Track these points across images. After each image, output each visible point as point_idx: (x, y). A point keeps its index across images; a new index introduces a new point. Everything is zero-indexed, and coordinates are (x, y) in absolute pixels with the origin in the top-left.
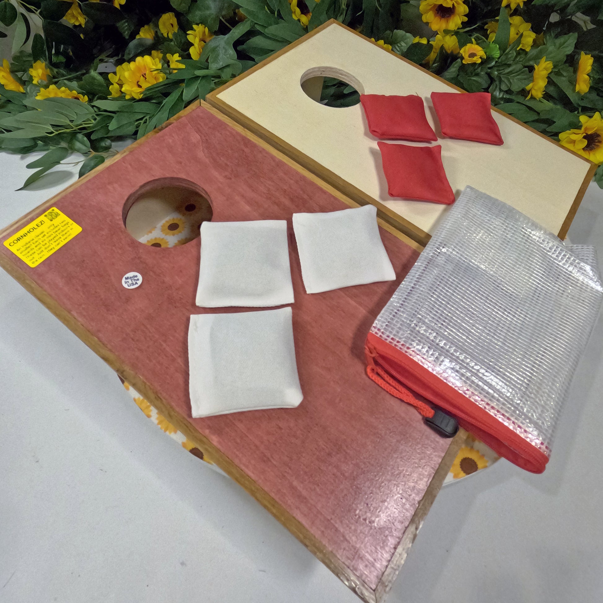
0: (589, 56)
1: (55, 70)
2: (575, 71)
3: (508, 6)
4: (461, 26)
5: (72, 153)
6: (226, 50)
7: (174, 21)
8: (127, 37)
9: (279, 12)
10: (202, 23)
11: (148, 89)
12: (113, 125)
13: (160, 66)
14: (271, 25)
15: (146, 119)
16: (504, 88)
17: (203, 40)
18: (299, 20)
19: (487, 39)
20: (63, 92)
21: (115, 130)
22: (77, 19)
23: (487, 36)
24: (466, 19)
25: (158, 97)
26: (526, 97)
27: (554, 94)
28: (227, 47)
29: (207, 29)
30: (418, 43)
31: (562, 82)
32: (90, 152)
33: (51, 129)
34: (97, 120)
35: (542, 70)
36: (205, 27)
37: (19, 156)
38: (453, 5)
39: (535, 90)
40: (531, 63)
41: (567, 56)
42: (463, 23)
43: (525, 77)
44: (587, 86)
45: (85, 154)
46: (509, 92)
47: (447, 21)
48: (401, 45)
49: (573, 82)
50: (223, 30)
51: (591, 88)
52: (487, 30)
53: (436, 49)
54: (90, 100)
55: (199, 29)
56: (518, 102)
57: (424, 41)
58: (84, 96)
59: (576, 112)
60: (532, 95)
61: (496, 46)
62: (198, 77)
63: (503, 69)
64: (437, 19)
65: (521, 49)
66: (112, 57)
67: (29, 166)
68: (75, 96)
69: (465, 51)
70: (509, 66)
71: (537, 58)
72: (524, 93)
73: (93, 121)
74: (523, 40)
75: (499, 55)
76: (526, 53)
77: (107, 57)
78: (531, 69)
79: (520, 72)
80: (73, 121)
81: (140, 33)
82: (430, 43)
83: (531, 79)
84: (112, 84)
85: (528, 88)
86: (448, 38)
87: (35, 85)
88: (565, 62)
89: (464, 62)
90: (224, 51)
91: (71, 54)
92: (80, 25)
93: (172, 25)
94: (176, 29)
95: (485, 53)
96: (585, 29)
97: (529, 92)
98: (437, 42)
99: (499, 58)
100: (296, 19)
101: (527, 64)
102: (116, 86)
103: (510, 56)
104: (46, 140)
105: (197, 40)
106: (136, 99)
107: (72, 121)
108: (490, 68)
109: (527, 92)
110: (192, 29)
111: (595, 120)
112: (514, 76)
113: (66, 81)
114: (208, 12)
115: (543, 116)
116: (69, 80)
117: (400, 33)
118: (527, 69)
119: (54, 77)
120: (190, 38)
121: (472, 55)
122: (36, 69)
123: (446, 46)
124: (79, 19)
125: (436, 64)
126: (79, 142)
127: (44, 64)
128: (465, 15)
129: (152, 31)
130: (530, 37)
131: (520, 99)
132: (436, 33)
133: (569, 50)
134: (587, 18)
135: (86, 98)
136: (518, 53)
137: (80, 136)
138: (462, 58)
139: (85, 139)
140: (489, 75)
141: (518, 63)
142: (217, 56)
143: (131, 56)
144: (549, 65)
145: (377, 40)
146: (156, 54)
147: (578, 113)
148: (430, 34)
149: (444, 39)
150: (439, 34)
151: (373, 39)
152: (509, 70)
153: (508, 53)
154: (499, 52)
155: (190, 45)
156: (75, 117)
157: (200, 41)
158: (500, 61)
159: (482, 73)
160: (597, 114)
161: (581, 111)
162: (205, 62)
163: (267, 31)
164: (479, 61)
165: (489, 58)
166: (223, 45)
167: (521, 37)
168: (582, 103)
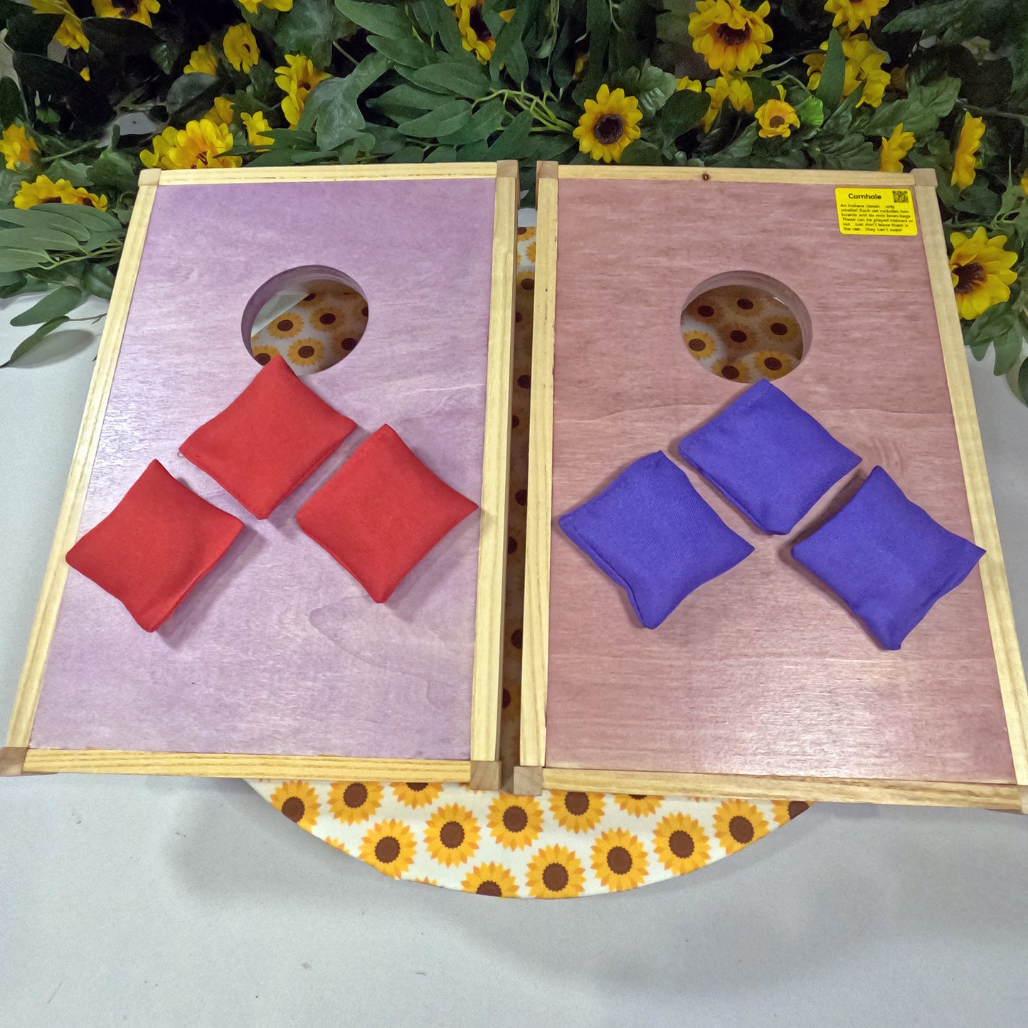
0: (979, 120)
1: (44, 140)
2: (954, 145)
3: (845, 23)
4: (761, 61)
5: (87, 297)
6: (346, 112)
7: (251, 40)
8: (167, 72)
9: (437, 36)
10: (298, 52)
13: (230, 139)
14: (423, 64)
17: (305, 85)
18: (474, 52)
19: (806, 85)
20: (63, 188)
22: (74, 38)
23: (806, 81)
28: (348, 105)
29: (310, 63)
30: (686, 93)
33: (48, 258)
35: (895, 150)
36: (307, 59)
38: (747, 25)
40: (879, 131)
41: (942, 120)
42: (763, 56)
43: (866, 158)
44: (971, 176)
47: (737, 52)
48: (654, 92)
49: (947, 169)
50: (340, 67)
52: (807, 66)
53: (716, 102)
54: (112, 201)
55: (296, 62)
57: (696, 87)
58: (99, 197)
59: (949, 222)
61: (818, 105)
63: (830, 144)
64: (721, 46)
65: (864, 104)
66: (144, 102)
67: (17, 322)
68: (85, 198)
69: (763, 114)
70: (841, 138)
71: (890, 123)
74: (869, 89)
75: (822, 121)
76: (872, 112)
77: (136, 101)
78: (877, 143)
79: (858, 149)
80: (84, 242)
81: (191, 62)
82: (708, 90)
83: (876, 163)
86: (736, 83)
87: (11, 172)
88: (938, 130)
89: (761, 134)
90: (342, 111)
91: (68, 106)
92: (81, 49)
93: (248, 47)
94: (255, 56)
95: (799, 117)
98: (718, 89)
99: (822, 127)
100: (469, 49)
101: (872, 133)
103: (841, 121)
105: (294, 85)
108: (806, 141)
110: (285, 64)
111: (976, 242)
112: (848, 158)
113: (65, 163)
114: (311, 32)
116: (71, 158)
117: (653, 71)
118: (871, 143)
119: (44, 154)
120: (281, 82)
121: (776, 121)
122: (11, 143)
123: (733, 99)
124: (78, 37)
125: (716, 131)
126: (98, 277)
127: (23, 129)
128: (769, 44)
129: (213, 58)
130: (880, 82)
132: (718, 74)
133: (945, 110)
135: (104, 198)
136: (857, 113)
137: (99, 268)
138: (759, 128)
139: (109, 273)
140: (805, 151)
141: (856, 131)
142: (331, 121)
143: (178, 107)
144: (907, 140)
145: (612, 89)
146: (222, 104)
147: (953, 222)
148: (707, 75)
149: (729, 86)
150: (721, 75)
151: (604, 88)
152: (841, 144)
153: (838, 117)
154: (822, 116)
155: (282, 94)
156: (87, 236)
157: (299, 87)
158: (825, 127)
159: (794, 151)
160: (980, 233)
161: (959, 220)
162: (310, 131)
163: (415, 77)
164: (787, 134)
165: (805, 127)
166: (340, 99)
167: (864, 83)
168: (960, 207)
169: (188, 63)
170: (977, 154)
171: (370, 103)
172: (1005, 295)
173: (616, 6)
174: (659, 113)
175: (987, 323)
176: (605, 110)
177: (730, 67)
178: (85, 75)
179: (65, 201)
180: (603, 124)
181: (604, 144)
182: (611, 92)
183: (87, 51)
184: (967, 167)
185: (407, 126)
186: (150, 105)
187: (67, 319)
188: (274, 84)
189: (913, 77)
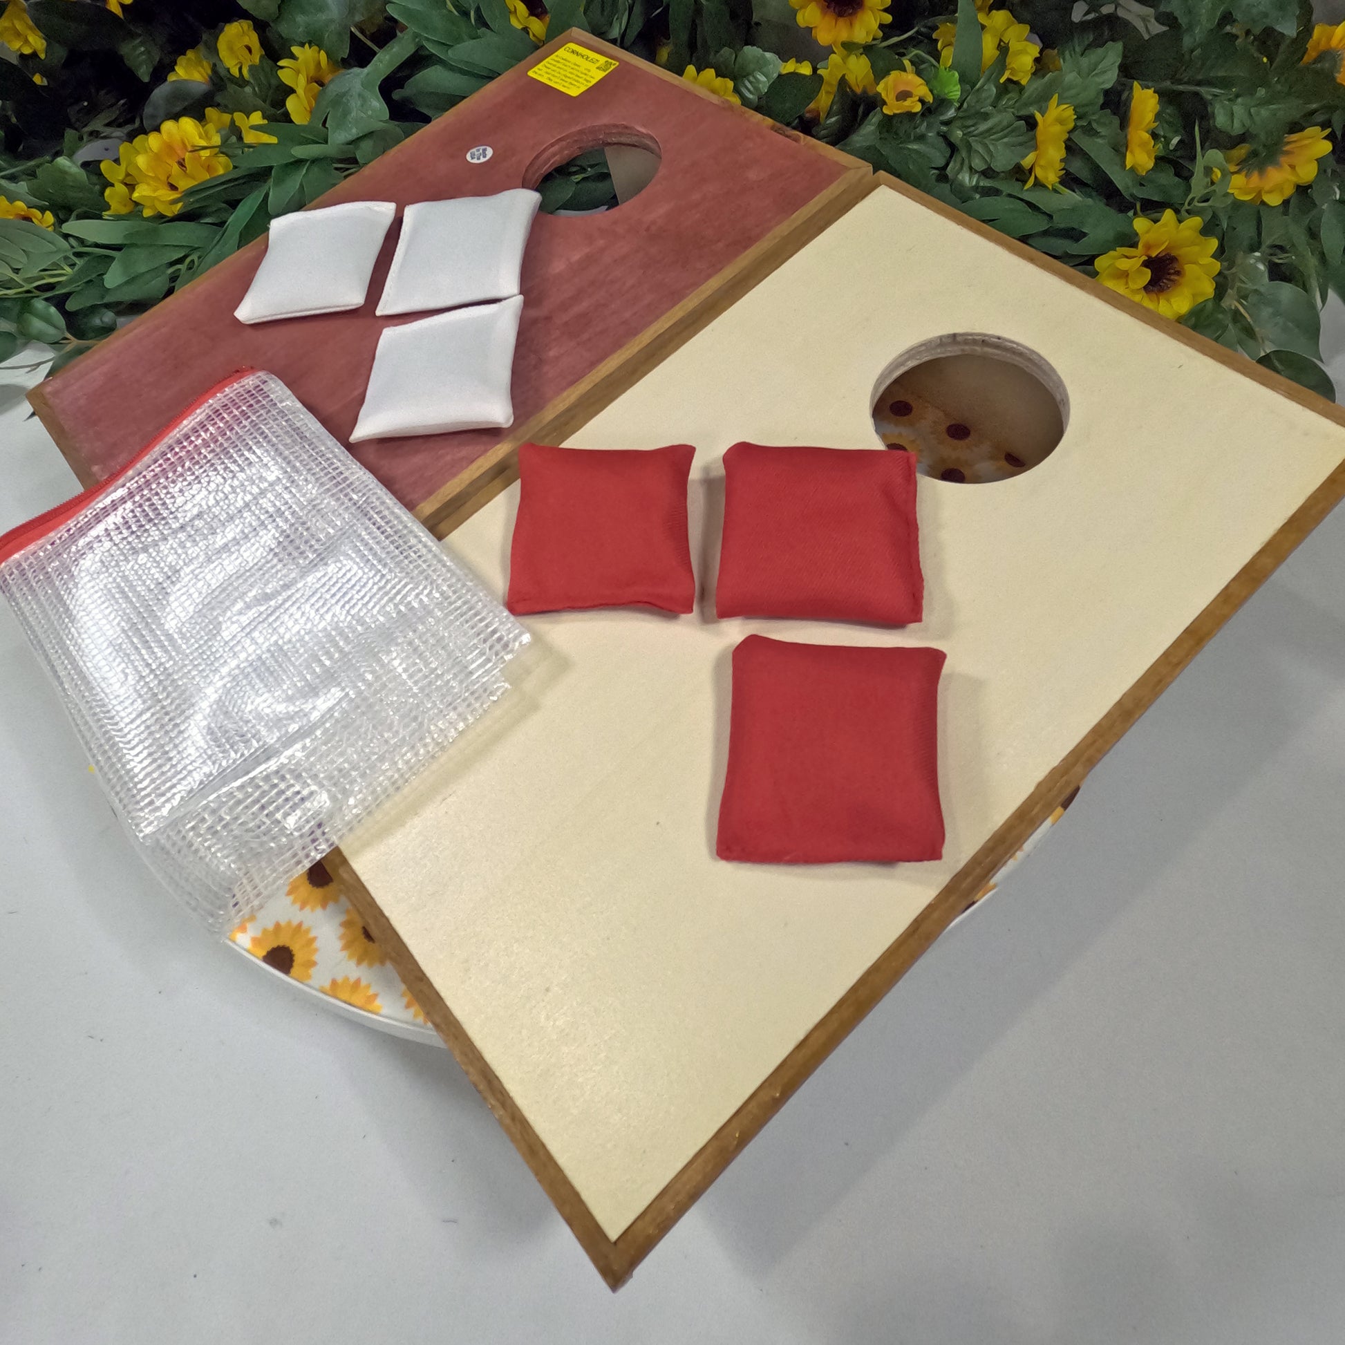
0: (1151, 91)
2: (1124, 123)
4: (880, 34)
5: (25, 345)
6: (365, 102)
7: (253, 39)
8: (146, 79)
9: (478, 10)
10: (309, 43)
11: (191, 192)
12: (113, 277)
13: (216, 140)
14: (459, 40)
15: (193, 261)
16: (978, 164)
17: (316, 80)
18: (526, 30)
19: (938, 62)
21: (119, 286)
22: (26, 41)
23: (937, 56)
24: (888, 18)
25: (219, 210)
26: (1025, 182)
27: (1084, 173)
28: (367, 94)
29: (323, 54)
30: (794, 75)
31: (1097, 148)
32: (66, 339)
34: (76, 268)
35: (1054, 126)
36: (320, 50)
39: (1041, 166)
40: (1032, 110)
41: (1107, 93)
42: (882, 27)
43: (1021, 139)
44: (1149, 156)
45: (55, 344)
46: (988, 173)
47: (851, 24)
48: (755, 78)
49: (1120, 149)
50: (360, 56)
51: (1159, 160)
52: (936, 41)
53: (829, 84)
54: (60, 221)
55: (305, 56)
56: (1010, 196)
57: (805, 69)
58: (43, 213)
59: (1131, 213)
60: (1036, 177)
61: (953, 78)
62: (299, 163)
63: (974, 125)
64: (829, 19)
65: (1009, 80)
66: (120, 126)
68: (23, 213)
69: (886, 88)
70: (986, 116)
71: (1042, 100)
72: (1020, 174)
73: (68, 270)
74: (1012, 61)
75: (960, 96)
76: (1021, 88)
77: (108, 125)
78: (1031, 124)
79: (1007, 130)
80: (19, 269)
81: (177, 68)
82: (819, 72)
83: (1032, 144)
84: (112, 185)
85: (1027, 162)
86: (852, 60)
88: (1103, 107)
89: (887, 111)
90: (360, 101)
91: (14, 120)
92: (34, 55)
93: (250, 50)
94: (257, 57)
95: (931, 90)
96: (1146, 37)
97: (1031, 170)
98: (831, 70)
100: (519, 27)
101: (1023, 113)
102: (120, 188)
103: (984, 95)
105: (303, 80)
106: (166, 216)
107: (16, 271)
108: (947, 123)
109: (1027, 173)
110: (291, 56)
111: (1165, 225)
112: (997, 140)
114: (322, 17)
115: (1061, 223)
116: (13, 178)
117: (751, 51)
118: (1022, 123)
120: (285, 76)
121: (903, 96)
123: (851, 79)
124: (31, 39)
125: (833, 119)
126: (39, 317)
128: (886, 10)
129: (205, 63)
130: (1026, 51)
131: (1013, 187)
132: (829, 50)
133: (1110, 78)
134: (1150, 11)
135: (49, 217)
136: (1003, 89)
137: (40, 304)
138: (883, 103)
139: (53, 310)
140: (945, 137)
141: (1003, 110)
142: (346, 113)
144: (1066, 114)
145: (699, 70)
146: (215, 114)
147: (1135, 211)
148: (818, 55)
149: (845, 63)
150: (834, 53)
151: (691, 69)
152: (983, 127)
153: (979, 91)
154: (959, 89)
155: (287, 92)
156: (23, 261)
157: (310, 83)
158: (965, 106)
159: (930, 134)
161: (1142, 210)
162: (320, 127)
163: (451, 55)
164: (918, 108)
165: (940, 102)
166: (357, 89)
167: (1006, 53)
168: (1141, 193)
169: (174, 70)
170: (1154, 134)
171: (397, 95)
172: (1209, 289)
174: (762, 99)
177: (843, 42)
178: (38, 79)
182: (698, 74)
183: (42, 57)
184: (1144, 147)
186: (127, 129)
188: (277, 80)
189: (1067, 53)
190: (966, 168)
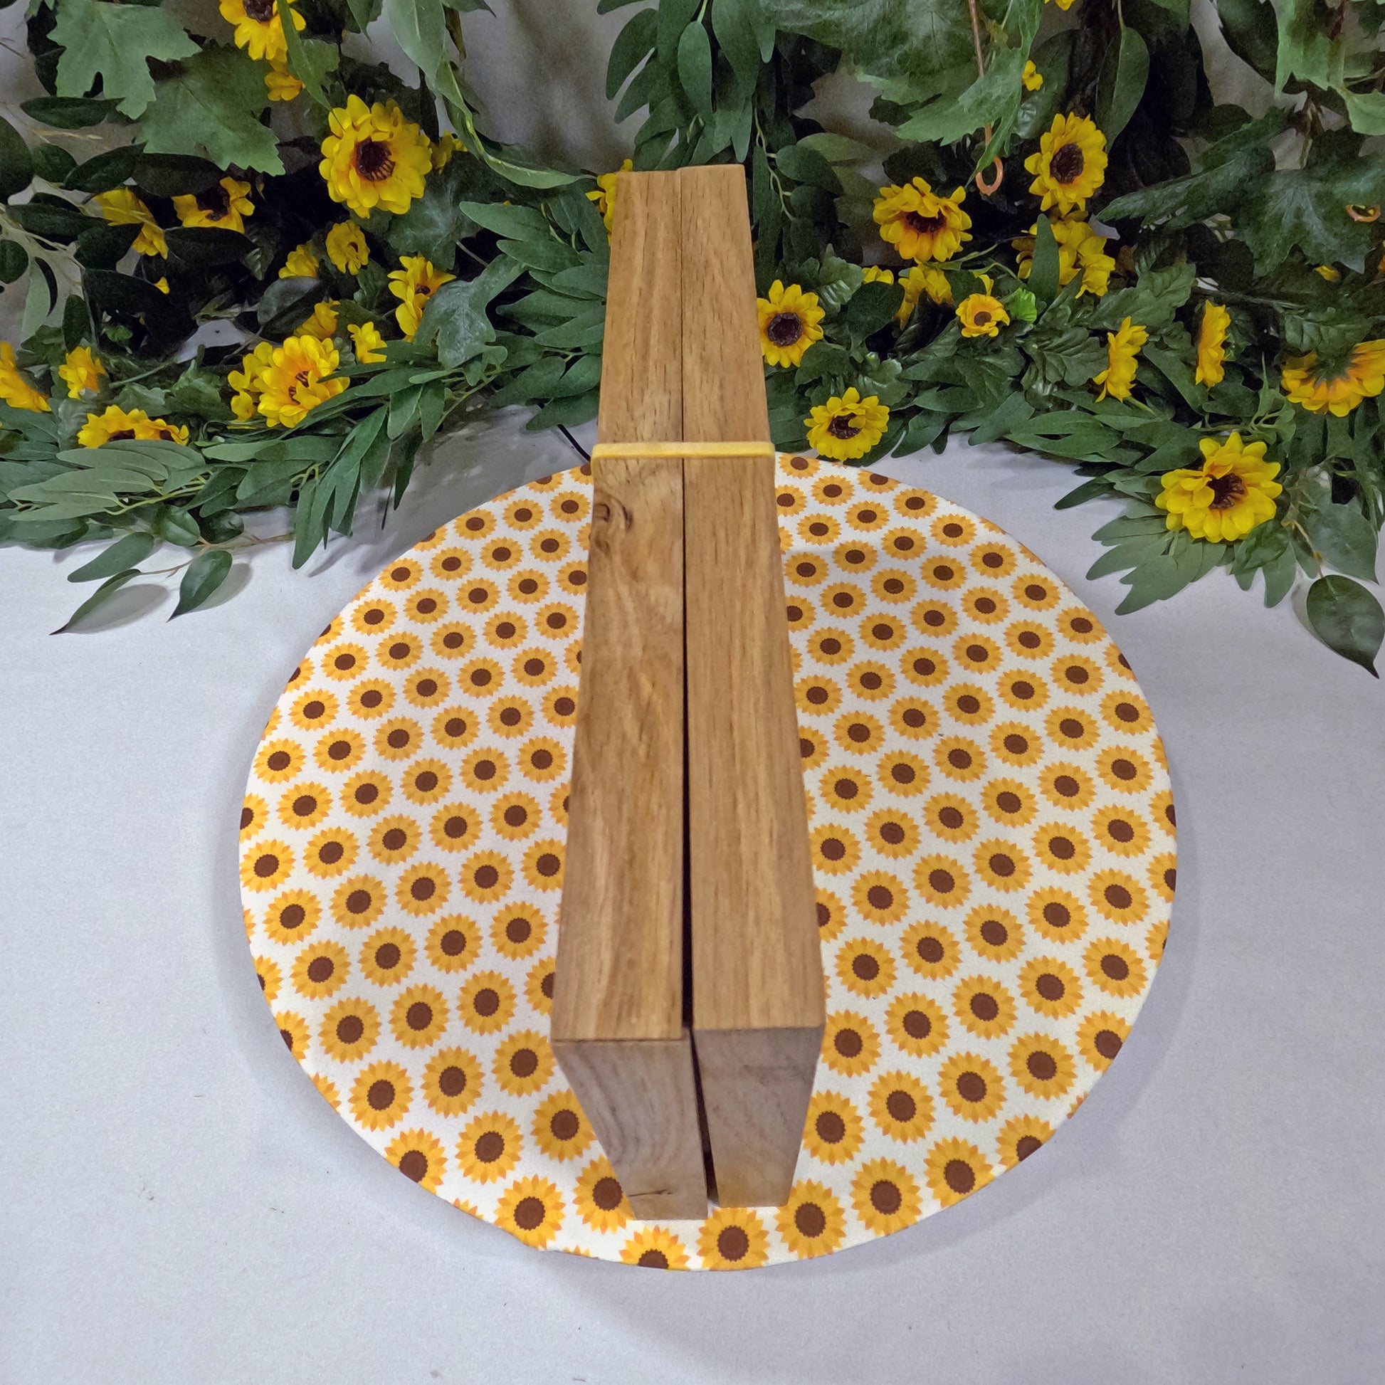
1: (113, 360)
2: (1196, 338)
3: (1055, 205)
4: (961, 249)
5: (161, 542)
6: (472, 323)
7: (360, 238)
8: (260, 278)
9: (579, 235)
10: (416, 254)
11: (313, 413)
12: (245, 491)
13: (335, 357)
14: (563, 268)
15: (314, 471)
16: (1052, 376)
17: (423, 289)
19: (1016, 273)
20: (136, 420)
21: (249, 496)
22: (152, 244)
23: (1015, 268)
24: (969, 237)
26: (1097, 396)
27: (1155, 386)
28: (474, 315)
29: (430, 265)
30: (876, 284)
31: (1168, 362)
32: (199, 543)
33: (117, 501)
34: (211, 479)
35: (1125, 346)
36: (427, 260)
37: (49, 554)
38: (940, 213)
39: (1113, 383)
40: (1105, 324)
41: (1180, 311)
42: (963, 244)
43: (1092, 356)
44: (1218, 372)
45: (193, 546)
46: (1061, 385)
47: (932, 237)
48: (838, 285)
49: (1191, 364)
50: (466, 269)
52: (1016, 252)
53: (911, 295)
54: (194, 432)
55: (413, 265)
56: (1081, 408)
57: (887, 278)
58: (179, 428)
59: (1198, 426)
60: (1107, 392)
61: (1029, 298)
62: (415, 388)
63: (1048, 340)
64: (913, 234)
65: (1086, 292)
66: (229, 306)
67: (76, 577)
68: (163, 431)
69: (965, 311)
70: (1060, 333)
71: (1117, 314)
72: (1093, 389)
73: (203, 480)
74: (1090, 277)
75: (1035, 317)
76: (1097, 300)
77: (220, 309)
78: (1103, 338)
79: (1081, 345)
80: (161, 482)
81: (288, 264)
82: (901, 281)
83: (1104, 361)
84: (237, 393)
85: (1098, 380)
86: (933, 275)
87: (75, 402)
88: (1175, 320)
89: (965, 334)
90: (468, 322)
91: (143, 321)
92: (158, 256)
93: (355, 246)
94: (364, 256)
95: (1008, 312)
96: (1221, 239)
97: (1102, 386)
98: (912, 280)
99: (1036, 323)
101: (1096, 327)
102: (245, 398)
103: (1059, 315)
104: (106, 521)
105: (411, 291)
106: (288, 429)
108: (1020, 338)
109: (1097, 388)
110: (402, 268)
111: (1230, 448)
112: (1071, 355)
113: (137, 388)
114: (431, 233)
116: (146, 382)
117: (834, 261)
118: (1096, 339)
119: (112, 378)
120: (396, 289)
121: (982, 318)
122: (75, 368)
123: (932, 292)
124: (156, 243)
125: (913, 327)
126: (175, 522)
127: (88, 350)
128: (967, 231)
129: (314, 259)
130: (1101, 269)
131: (1085, 400)
132: (912, 263)
133: (1181, 297)
135: (185, 430)
136: (1078, 304)
137: (176, 511)
138: (962, 326)
139: (188, 516)
140: (1021, 349)
141: (1078, 325)
142: (455, 332)
143: (272, 315)
144: (1138, 335)
145: (786, 286)
146: (325, 312)
147: (1203, 425)
148: (897, 265)
149: (926, 277)
150: (916, 265)
151: (778, 284)
152: (1060, 340)
153: (1054, 311)
154: (1035, 311)
155: (396, 302)
156: (164, 475)
157: (417, 292)
158: (1041, 322)
159: (1007, 349)
160: (1234, 438)
161: (1210, 422)
162: (430, 345)
163: (554, 282)
164: (995, 332)
165: (1016, 323)
166: (466, 308)
167: (1083, 270)
168: (1209, 408)
169: (285, 265)
170: (1225, 345)
171: (500, 310)
172: (1270, 510)
173: (787, 194)
174: (844, 308)
175: (1255, 546)
176: (780, 309)
177: (926, 257)
178: (163, 286)
179: (140, 436)
180: (778, 325)
181: (780, 346)
182: (785, 288)
183: (165, 257)
184: (1213, 362)
185: (545, 336)
186: (236, 310)
187: (137, 572)
188: (386, 290)
189: (1143, 260)
190: (1040, 378)
